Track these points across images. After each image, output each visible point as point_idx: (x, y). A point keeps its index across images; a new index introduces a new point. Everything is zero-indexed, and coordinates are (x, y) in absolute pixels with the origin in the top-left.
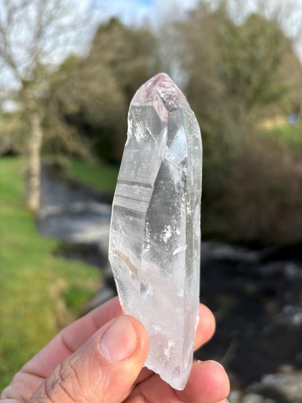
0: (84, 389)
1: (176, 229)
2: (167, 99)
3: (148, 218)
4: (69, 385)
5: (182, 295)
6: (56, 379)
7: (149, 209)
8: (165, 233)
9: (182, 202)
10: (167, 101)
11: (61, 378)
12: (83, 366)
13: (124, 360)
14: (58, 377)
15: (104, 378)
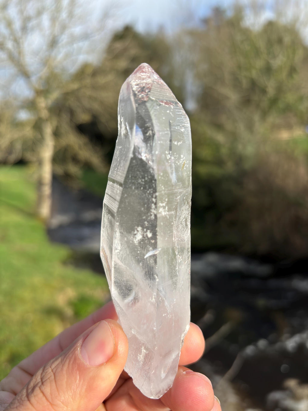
0: (60, 394)
1: (146, 231)
2: (139, 92)
3: (118, 219)
4: (47, 389)
5: (155, 301)
6: (37, 383)
7: (118, 208)
8: (135, 234)
9: (153, 202)
10: (139, 94)
11: (42, 381)
12: (62, 369)
13: (101, 365)
14: (39, 379)
15: (81, 383)
